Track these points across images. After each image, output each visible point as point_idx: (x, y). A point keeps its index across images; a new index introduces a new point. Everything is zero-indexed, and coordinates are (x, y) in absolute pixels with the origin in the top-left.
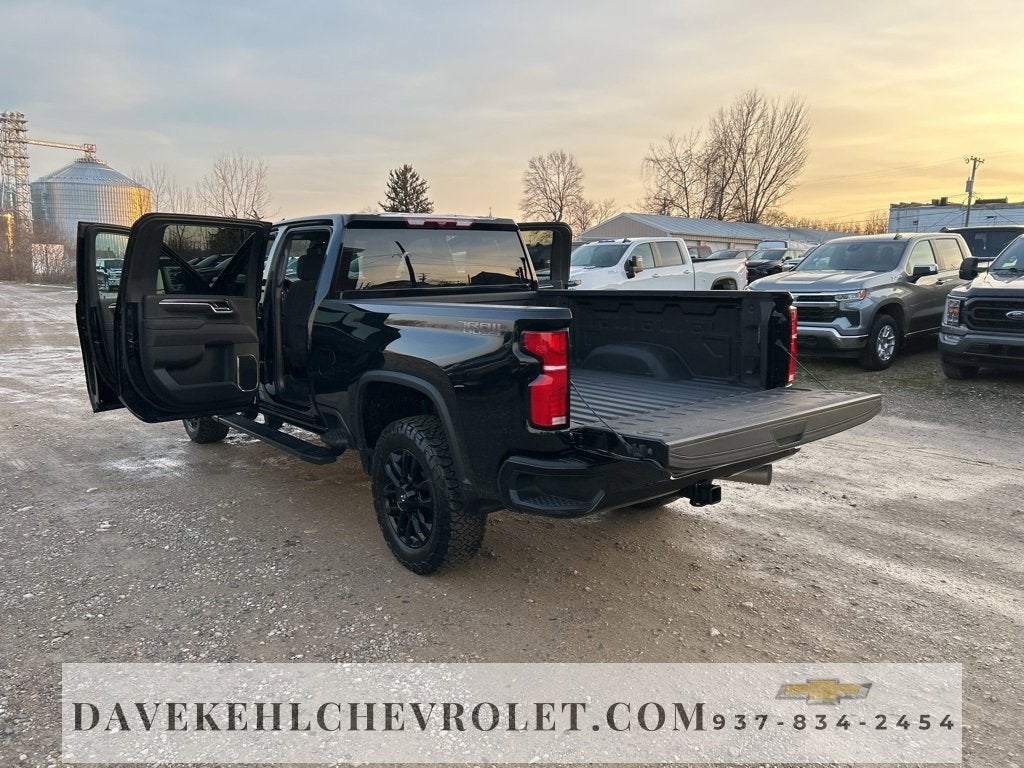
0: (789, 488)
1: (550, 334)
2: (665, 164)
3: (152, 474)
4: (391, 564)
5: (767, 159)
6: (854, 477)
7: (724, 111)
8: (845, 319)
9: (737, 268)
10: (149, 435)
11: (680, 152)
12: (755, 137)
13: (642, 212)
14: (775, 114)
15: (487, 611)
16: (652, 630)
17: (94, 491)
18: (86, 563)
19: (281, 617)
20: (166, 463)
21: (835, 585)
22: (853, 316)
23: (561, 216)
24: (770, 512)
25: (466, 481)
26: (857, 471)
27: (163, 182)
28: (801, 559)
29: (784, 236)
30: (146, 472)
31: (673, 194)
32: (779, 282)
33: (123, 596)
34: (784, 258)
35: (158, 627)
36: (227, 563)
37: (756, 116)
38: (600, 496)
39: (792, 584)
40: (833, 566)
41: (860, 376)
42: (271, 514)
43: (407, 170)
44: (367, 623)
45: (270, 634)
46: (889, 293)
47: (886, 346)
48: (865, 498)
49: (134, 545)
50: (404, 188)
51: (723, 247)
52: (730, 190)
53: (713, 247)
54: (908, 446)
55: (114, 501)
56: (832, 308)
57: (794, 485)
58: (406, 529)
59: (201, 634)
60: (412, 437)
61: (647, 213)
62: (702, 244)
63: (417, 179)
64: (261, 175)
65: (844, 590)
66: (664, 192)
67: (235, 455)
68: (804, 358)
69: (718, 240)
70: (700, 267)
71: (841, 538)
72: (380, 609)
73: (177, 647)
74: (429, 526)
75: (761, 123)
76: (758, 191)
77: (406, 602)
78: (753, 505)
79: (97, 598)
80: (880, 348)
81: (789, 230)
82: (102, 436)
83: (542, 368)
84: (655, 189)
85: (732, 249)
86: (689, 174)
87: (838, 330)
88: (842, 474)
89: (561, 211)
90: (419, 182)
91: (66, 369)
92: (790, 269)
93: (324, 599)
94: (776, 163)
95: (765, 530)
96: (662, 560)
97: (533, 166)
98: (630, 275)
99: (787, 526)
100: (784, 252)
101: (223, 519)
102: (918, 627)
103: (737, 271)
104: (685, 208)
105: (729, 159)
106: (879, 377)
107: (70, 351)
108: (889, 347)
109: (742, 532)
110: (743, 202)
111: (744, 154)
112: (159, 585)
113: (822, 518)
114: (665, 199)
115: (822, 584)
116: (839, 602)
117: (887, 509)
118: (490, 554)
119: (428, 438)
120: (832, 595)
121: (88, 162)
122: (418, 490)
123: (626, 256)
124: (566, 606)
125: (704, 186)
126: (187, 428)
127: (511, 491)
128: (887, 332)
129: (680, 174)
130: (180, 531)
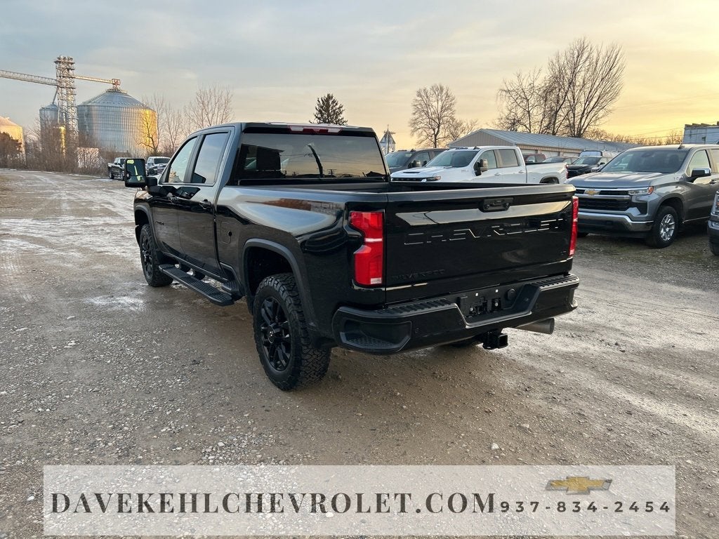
0: (574, 336)
1: (370, 213)
2: (514, 93)
3: (115, 308)
4: (264, 380)
5: (591, 90)
6: (627, 329)
7: (560, 54)
8: (636, 208)
9: (560, 170)
10: (121, 280)
11: (526, 85)
12: (582, 74)
13: (496, 128)
14: (598, 56)
15: (325, 421)
16: (447, 442)
17: (72, 319)
18: (51, 370)
19: (173, 416)
20: (127, 300)
21: (597, 413)
22: (642, 207)
23: (438, 131)
24: (556, 354)
25: (312, 324)
26: (630, 325)
27: (162, 105)
28: (576, 391)
29: (600, 147)
30: (111, 306)
31: (519, 115)
32: (587, 180)
33: (68, 396)
34: (599, 163)
35: (86, 421)
36: (147, 374)
37: (584, 58)
38: (407, 339)
39: (563, 411)
40: (598, 398)
41: (646, 251)
42: (188, 340)
43: (329, 97)
44: (235, 426)
45: (162, 431)
46: (672, 189)
47: (667, 229)
48: (632, 345)
49: (87, 359)
50: (327, 110)
51: (555, 155)
52: (562, 113)
53: (547, 155)
54: (674, 306)
55: (83, 326)
56: (626, 200)
57: (578, 333)
58: (274, 357)
59: (114, 428)
60: (277, 289)
61: (499, 129)
62: (539, 152)
63: (336, 104)
64: (227, 101)
65: (603, 418)
66: (512, 114)
67: (176, 296)
68: (604, 237)
69: (551, 149)
70: (531, 169)
71: (608, 376)
72: (246, 415)
73: (94, 437)
74: (288, 356)
75: (587, 63)
76: (583, 114)
77: (268, 411)
78: (545, 348)
79: (50, 397)
80: (662, 231)
81: (606, 143)
82: (89, 280)
83: (364, 240)
84: (507, 112)
85: (561, 156)
86: (532, 101)
87: (630, 217)
88: (619, 326)
89: (439, 127)
90: (338, 106)
91: (79, 232)
92: (596, 171)
93: (209, 406)
94: (598, 93)
95: (549, 367)
96: (466, 387)
97: (419, 95)
98: (478, 174)
99: (568, 365)
100: (600, 158)
101: (154, 342)
102: (659, 452)
103: (560, 172)
104: (528, 126)
105: (562, 90)
106: (659, 254)
107: (86, 220)
108: (669, 230)
109: (532, 368)
110: (571, 122)
111: (574, 86)
112: (96, 389)
113: (596, 359)
114: (514, 119)
115: (587, 412)
116: (598, 427)
117: (649, 355)
118: (337, 377)
119: (289, 291)
120: (593, 421)
121: (114, 92)
122: (282, 328)
123: (476, 159)
124: (385, 419)
125: (543, 110)
126: (146, 276)
127: (341, 333)
128: (668, 219)
129: (525, 101)
130: (121, 350)
